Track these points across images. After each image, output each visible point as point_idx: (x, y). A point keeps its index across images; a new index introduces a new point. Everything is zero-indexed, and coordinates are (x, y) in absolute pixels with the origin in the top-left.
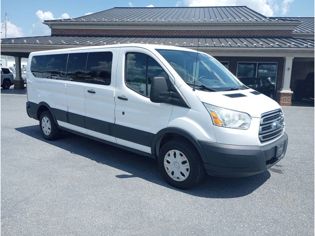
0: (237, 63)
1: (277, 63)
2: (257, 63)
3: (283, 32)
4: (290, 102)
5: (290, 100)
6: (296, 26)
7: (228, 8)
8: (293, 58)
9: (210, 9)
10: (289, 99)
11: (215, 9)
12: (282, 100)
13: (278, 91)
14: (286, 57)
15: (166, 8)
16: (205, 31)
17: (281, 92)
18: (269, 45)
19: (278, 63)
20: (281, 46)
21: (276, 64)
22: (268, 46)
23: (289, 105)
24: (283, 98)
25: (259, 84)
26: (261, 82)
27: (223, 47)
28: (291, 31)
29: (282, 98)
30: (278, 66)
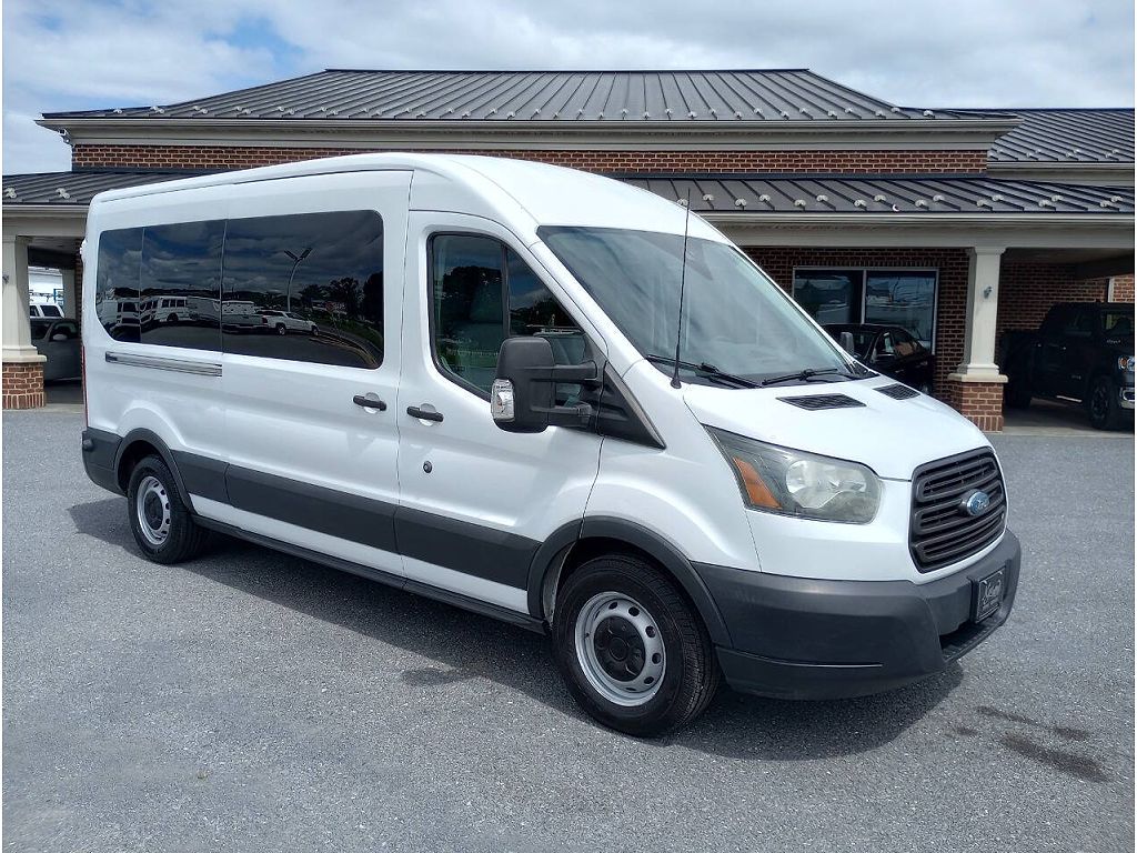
0: (791, 272)
1: (938, 270)
2: (865, 270)
3: (952, 156)
4: (998, 417)
5: (997, 408)
6: (998, 135)
7: (730, 76)
8: (1003, 250)
9: (681, 79)
10: (995, 402)
11: (697, 79)
12: (968, 407)
13: (953, 376)
14: (977, 250)
15: (520, 72)
16: (669, 154)
17: (965, 378)
18: (914, 203)
19: (941, 269)
20: (959, 208)
21: (931, 275)
22: (908, 207)
23: (994, 424)
24: (973, 402)
25: (881, 347)
26: (887, 341)
27: (743, 211)
28: (982, 153)
29: (967, 401)
30: (940, 283)
